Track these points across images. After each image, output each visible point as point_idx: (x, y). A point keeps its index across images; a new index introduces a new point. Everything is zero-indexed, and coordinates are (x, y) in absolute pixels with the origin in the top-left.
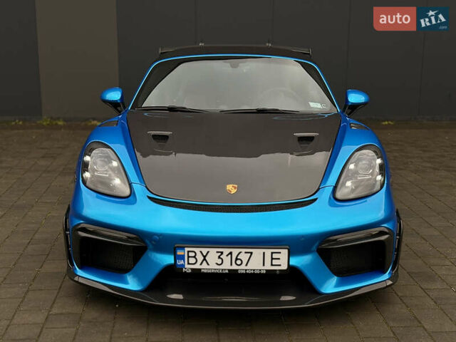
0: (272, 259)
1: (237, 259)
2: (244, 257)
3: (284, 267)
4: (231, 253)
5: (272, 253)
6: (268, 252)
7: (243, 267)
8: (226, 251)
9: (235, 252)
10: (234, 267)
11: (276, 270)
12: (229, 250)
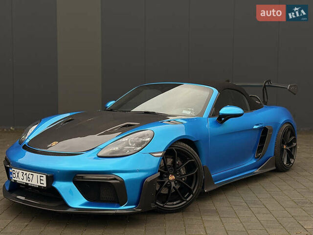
0: (41, 180)
1: (28, 178)
2: (31, 176)
3: (45, 185)
4: (26, 174)
5: (40, 176)
6: (39, 175)
7: (30, 182)
8: (25, 172)
9: (28, 173)
10: (28, 182)
11: (42, 187)
12: (26, 172)
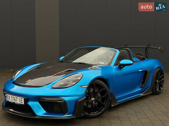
2: (16, 99)
3: (23, 104)
4: (13, 97)
5: (21, 99)
11: (22, 104)
